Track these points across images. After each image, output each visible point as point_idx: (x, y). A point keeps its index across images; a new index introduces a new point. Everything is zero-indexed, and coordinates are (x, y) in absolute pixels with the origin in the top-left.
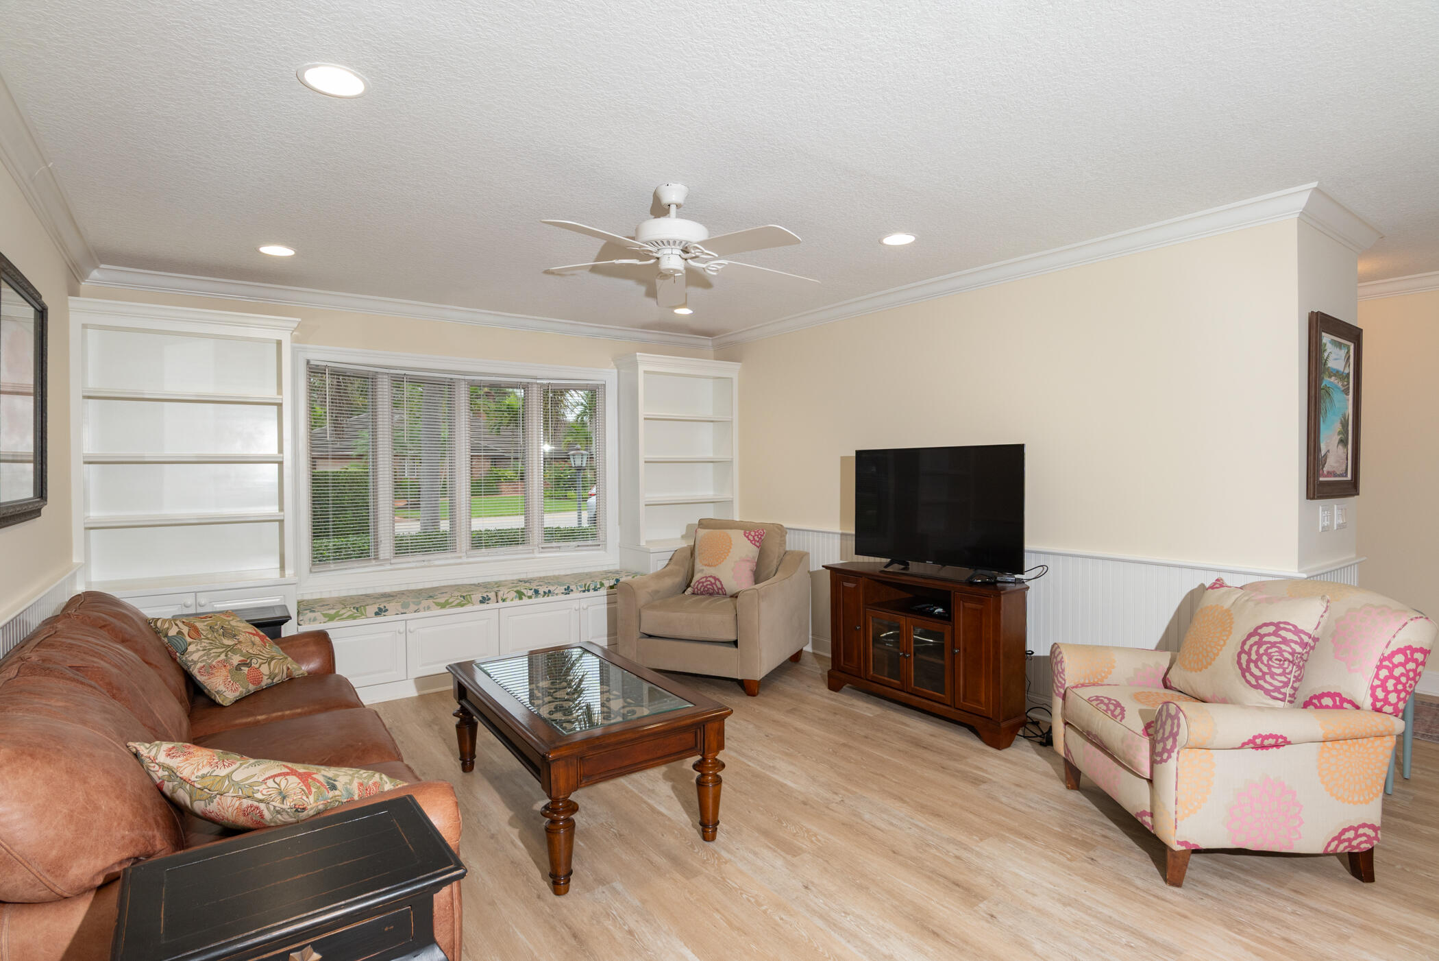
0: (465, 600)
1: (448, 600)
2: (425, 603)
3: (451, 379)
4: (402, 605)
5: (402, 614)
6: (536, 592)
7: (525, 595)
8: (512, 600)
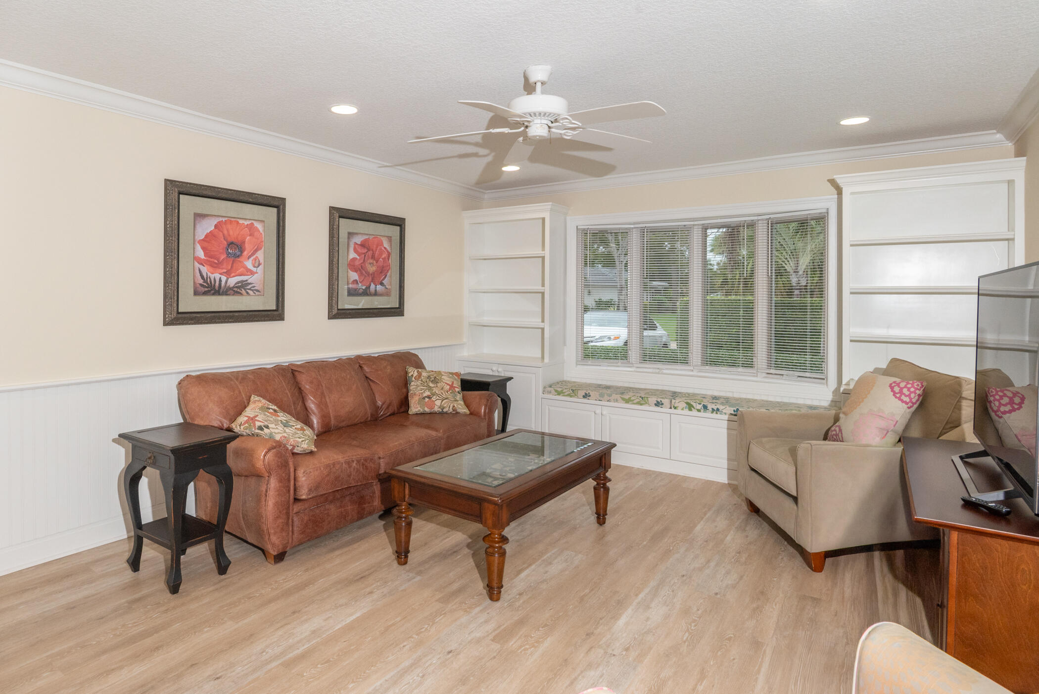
0: (643, 401)
1: (630, 398)
2: (614, 396)
3: (685, 226)
4: (599, 394)
5: (599, 400)
6: (705, 407)
7: (694, 408)
8: (683, 409)
